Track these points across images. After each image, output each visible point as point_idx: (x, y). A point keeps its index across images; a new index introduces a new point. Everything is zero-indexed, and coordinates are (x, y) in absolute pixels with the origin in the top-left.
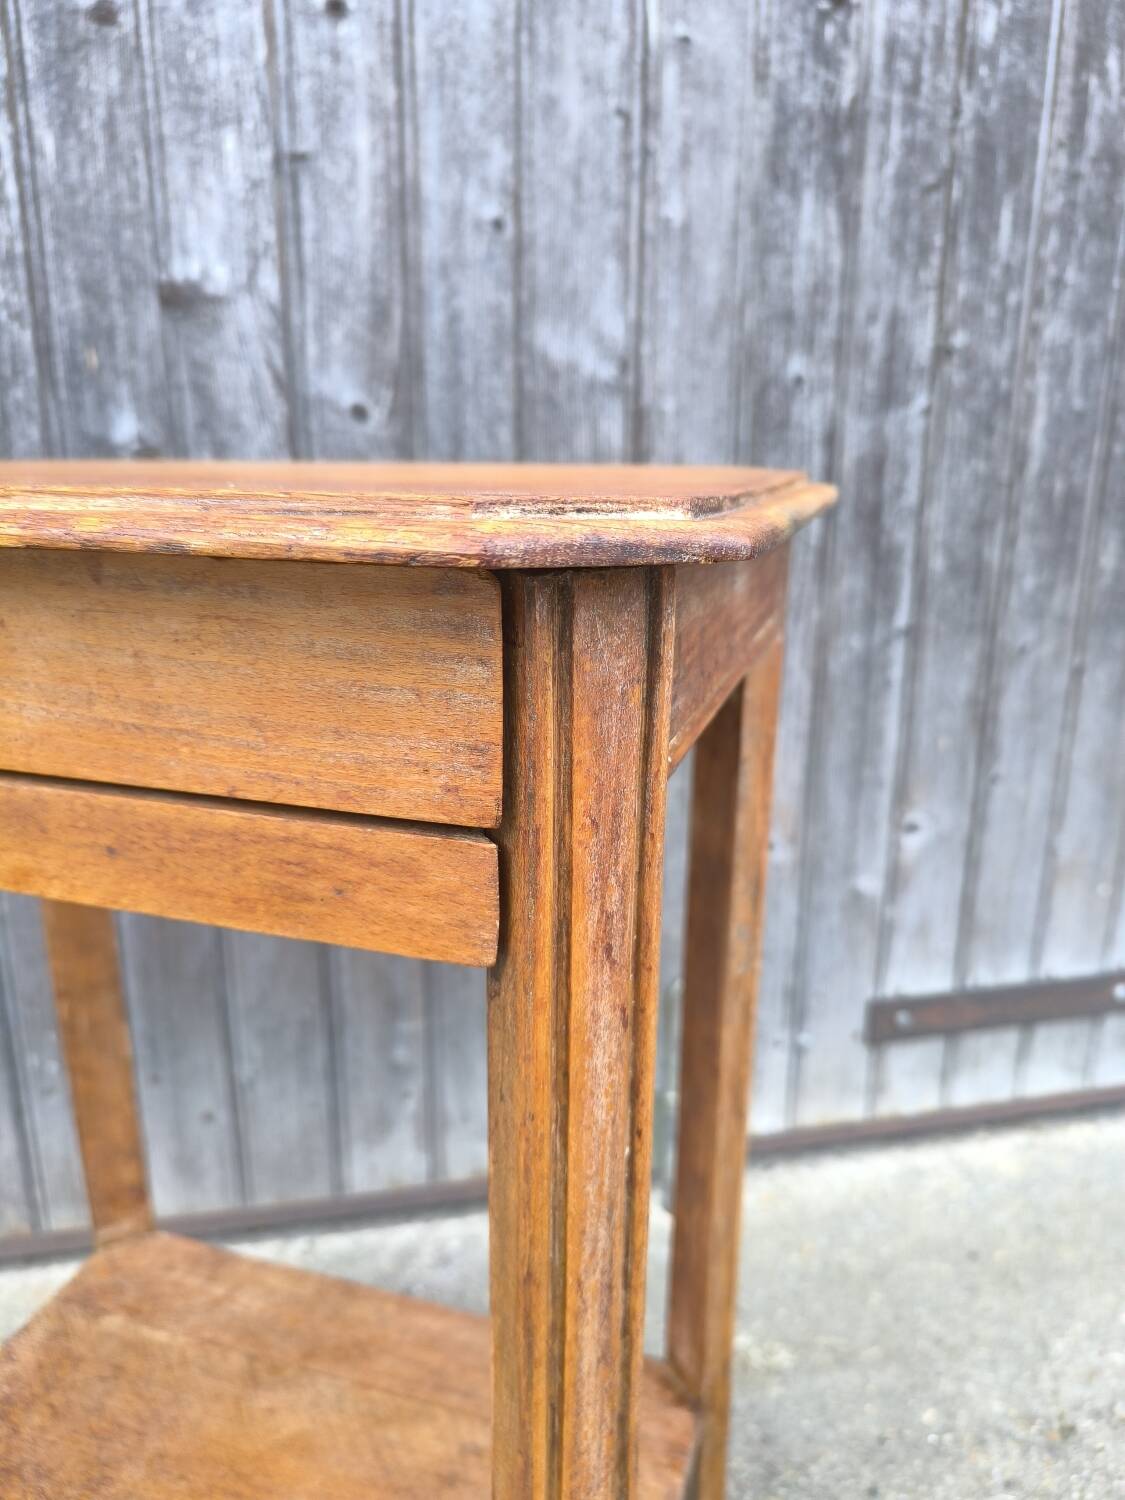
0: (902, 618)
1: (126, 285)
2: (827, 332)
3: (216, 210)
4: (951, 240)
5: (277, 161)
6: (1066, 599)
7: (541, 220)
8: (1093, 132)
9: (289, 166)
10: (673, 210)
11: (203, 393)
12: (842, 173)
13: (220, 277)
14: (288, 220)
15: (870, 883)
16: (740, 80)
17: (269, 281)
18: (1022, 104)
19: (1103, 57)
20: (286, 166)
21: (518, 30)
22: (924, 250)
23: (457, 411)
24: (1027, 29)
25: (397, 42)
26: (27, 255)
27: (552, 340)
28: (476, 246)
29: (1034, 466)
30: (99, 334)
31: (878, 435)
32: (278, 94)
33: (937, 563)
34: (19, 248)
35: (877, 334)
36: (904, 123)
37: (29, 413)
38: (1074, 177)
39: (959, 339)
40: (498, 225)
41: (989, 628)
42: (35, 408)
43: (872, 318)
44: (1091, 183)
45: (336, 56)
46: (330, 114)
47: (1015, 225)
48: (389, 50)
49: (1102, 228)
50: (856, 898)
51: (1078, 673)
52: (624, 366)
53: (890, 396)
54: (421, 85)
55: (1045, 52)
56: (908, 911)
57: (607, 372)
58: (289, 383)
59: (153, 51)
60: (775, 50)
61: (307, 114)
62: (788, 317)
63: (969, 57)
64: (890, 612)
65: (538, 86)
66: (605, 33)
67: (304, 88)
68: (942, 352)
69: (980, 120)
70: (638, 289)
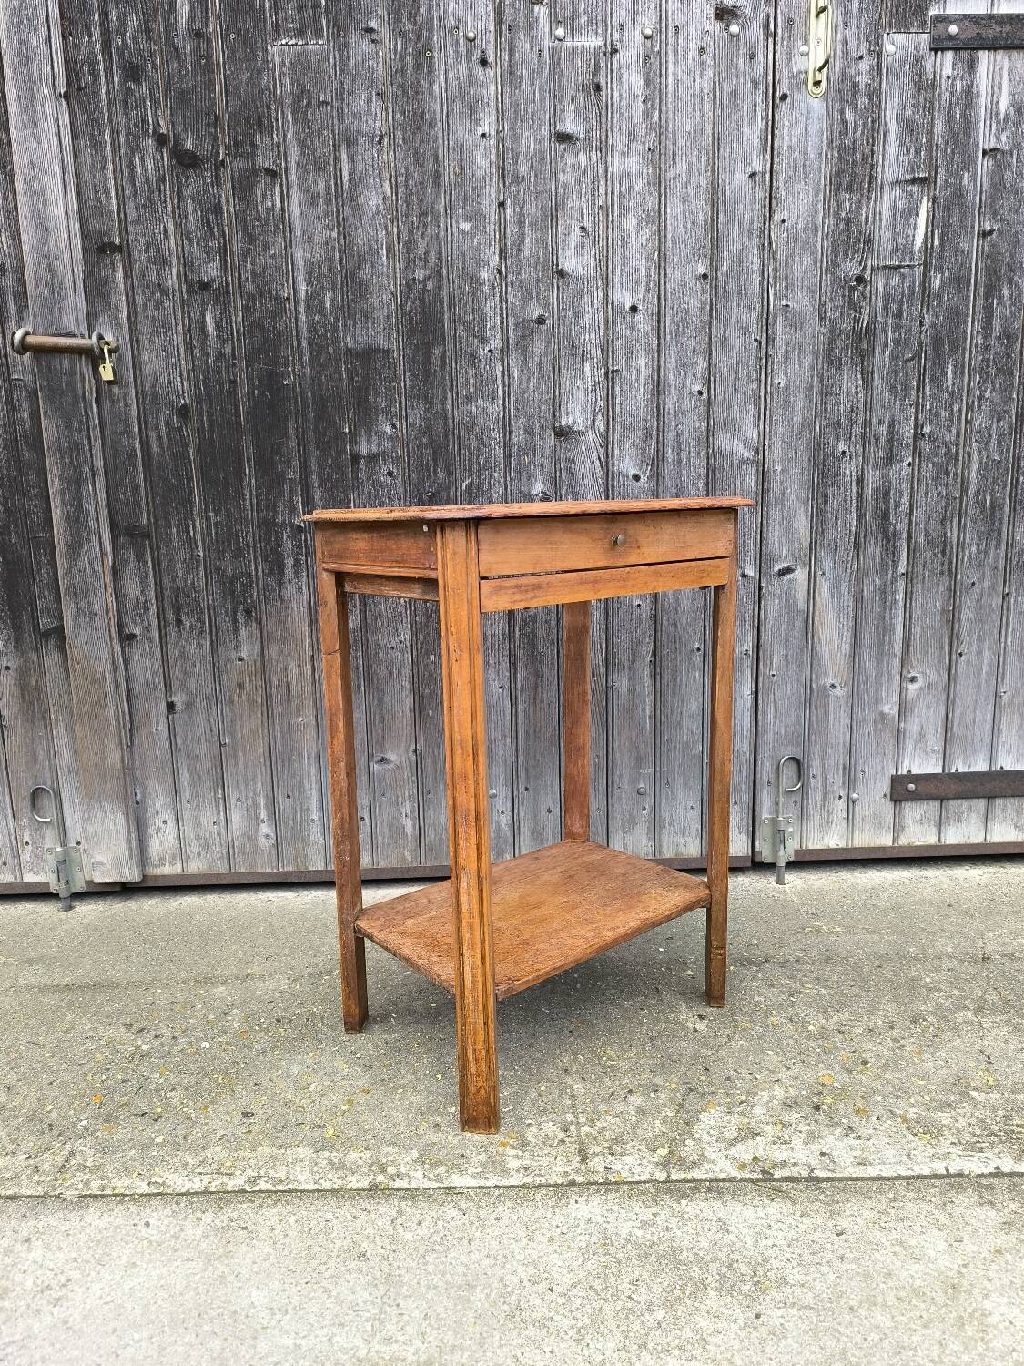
0: (902, 569)
1: (542, 428)
2: (858, 431)
3: (581, 395)
4: (921, 383)
5: (607, 373)
6: (997, 557)
7: (719, 391)
8: (996, 324)
9: (611, 375)
10: (781, 381)
11: (569, 471)
12: (863, 358)
13: (581, 423)
14: (610, 397)
15: (889, 708)
16: (812, 321)
17: (601, 424)
18: (956, 316)
19: (1000, 290)
20: (610, 376)
21: (711, 309)
22: (906, 390)
23: (680, 474)
24: (958, 281)
25: (659, 322)
26: (504, 417)
27: (724, 443)
28: (689, 403)
29: (972, 489)
30: (529, 449)
31: (885, 477)
32: (608, 348)
33: (920, 539)
34: (501, 416)
35: (883, 429)
36: (894, 332)
37: (499, 482)
38: (987, 347)
39: (927, 430)
40: (700, 393)
41: (952, 574)
42: (502, 480)
43: (881, 422)
44: (997, 349)
45: (633, 330)
46: (630, 354)
47: (955, 373)
48: (655, 324)
49: (1006, 370)
50: (883, 715)
51: (1006, 596)
52: (757, 452)
53: (891, 459)
54: (668, 337)
55: (968, 290)
56: (912, 726)
57: (749, 454)
58: (606, 467)
59: (559, 333)
60: (829, 306)
61: (620, 353)
62: (838, 424)
63: (927, 297)
64: (896, 565)
65: (720, 331)
66: (750, 308)
67: (618, 343)
68: (918, 436)
69: (933, 325)
70: (764, 416)
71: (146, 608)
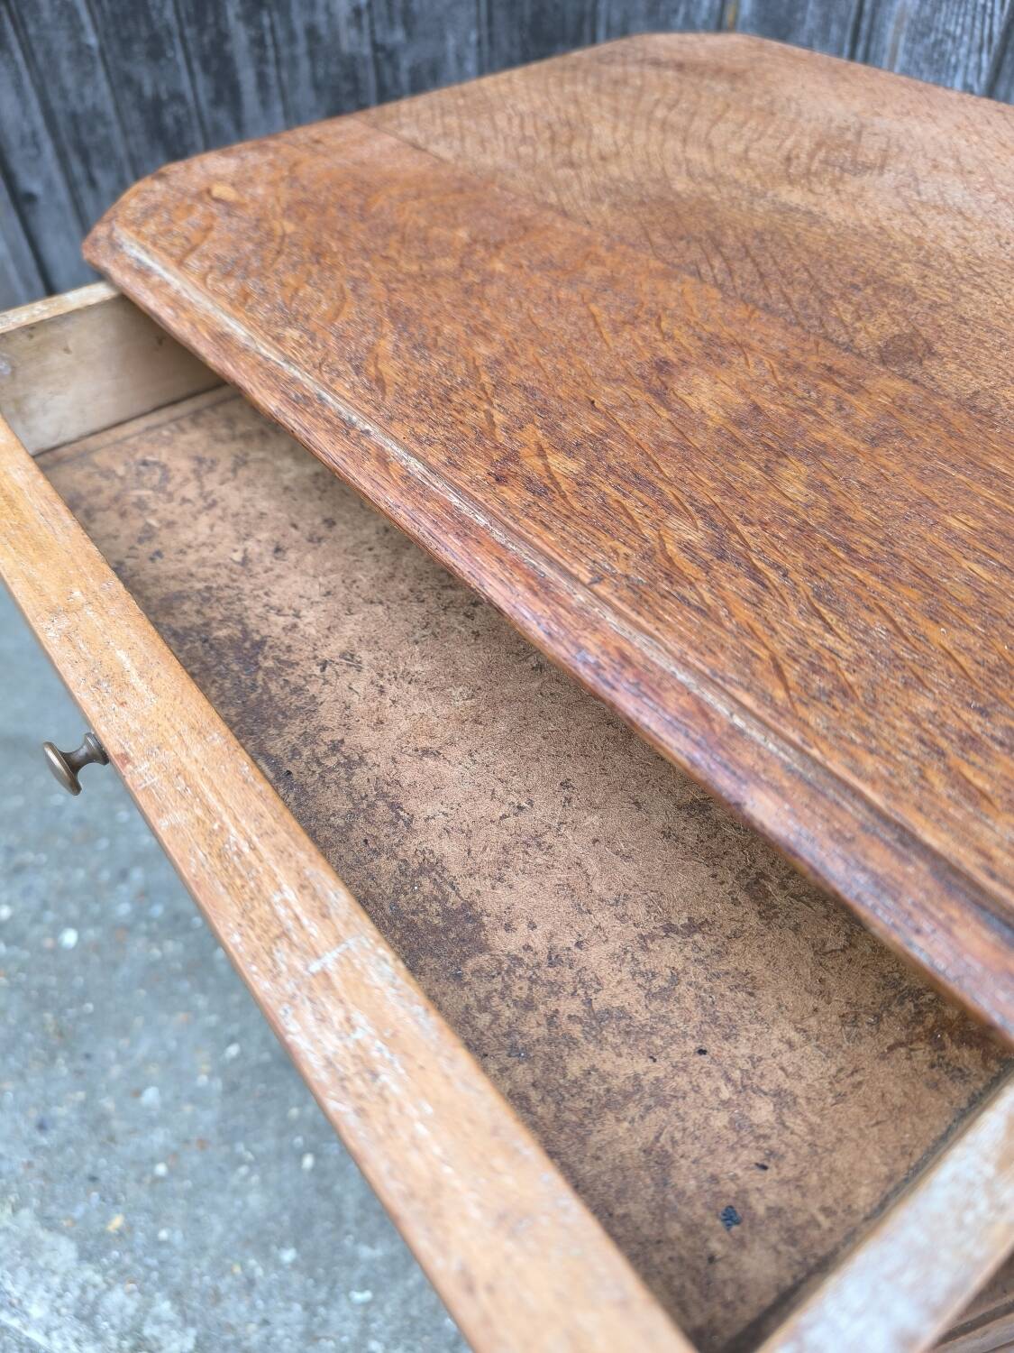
71: (37, 145)
